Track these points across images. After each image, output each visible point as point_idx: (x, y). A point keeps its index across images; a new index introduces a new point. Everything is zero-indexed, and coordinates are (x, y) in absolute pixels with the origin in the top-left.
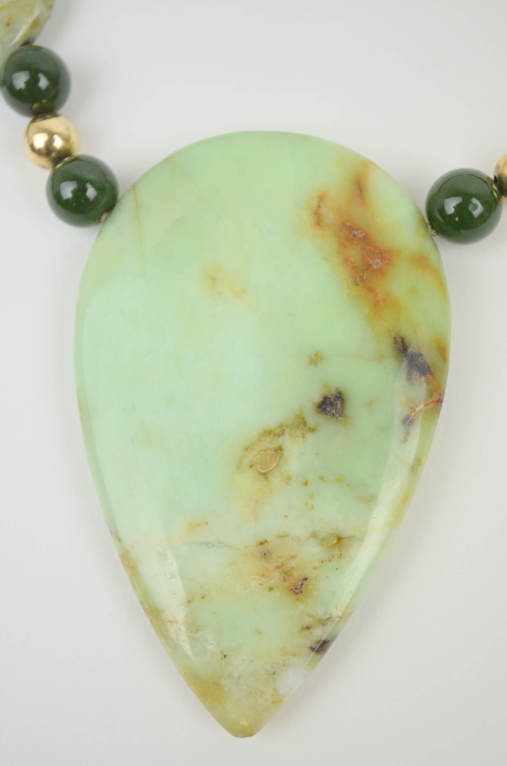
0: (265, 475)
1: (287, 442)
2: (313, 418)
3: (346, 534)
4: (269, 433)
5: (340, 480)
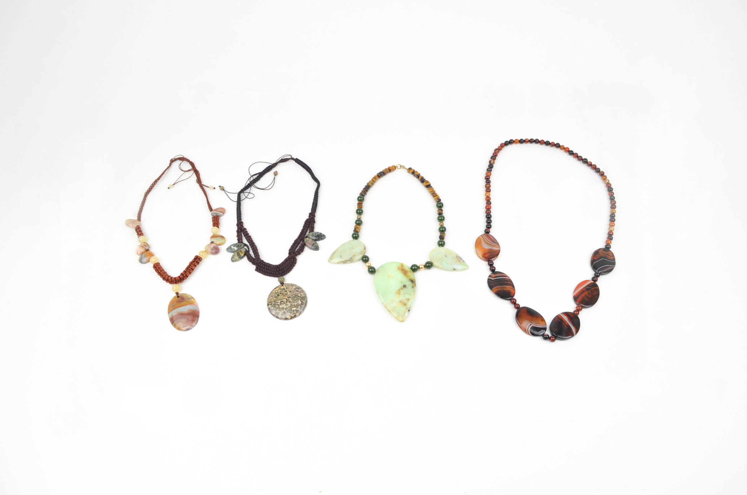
0: (399, 294)
1: (400, 290)
2: (403, 288)
3: (409, 298)
4: (399, 290)
5: (407, 293)
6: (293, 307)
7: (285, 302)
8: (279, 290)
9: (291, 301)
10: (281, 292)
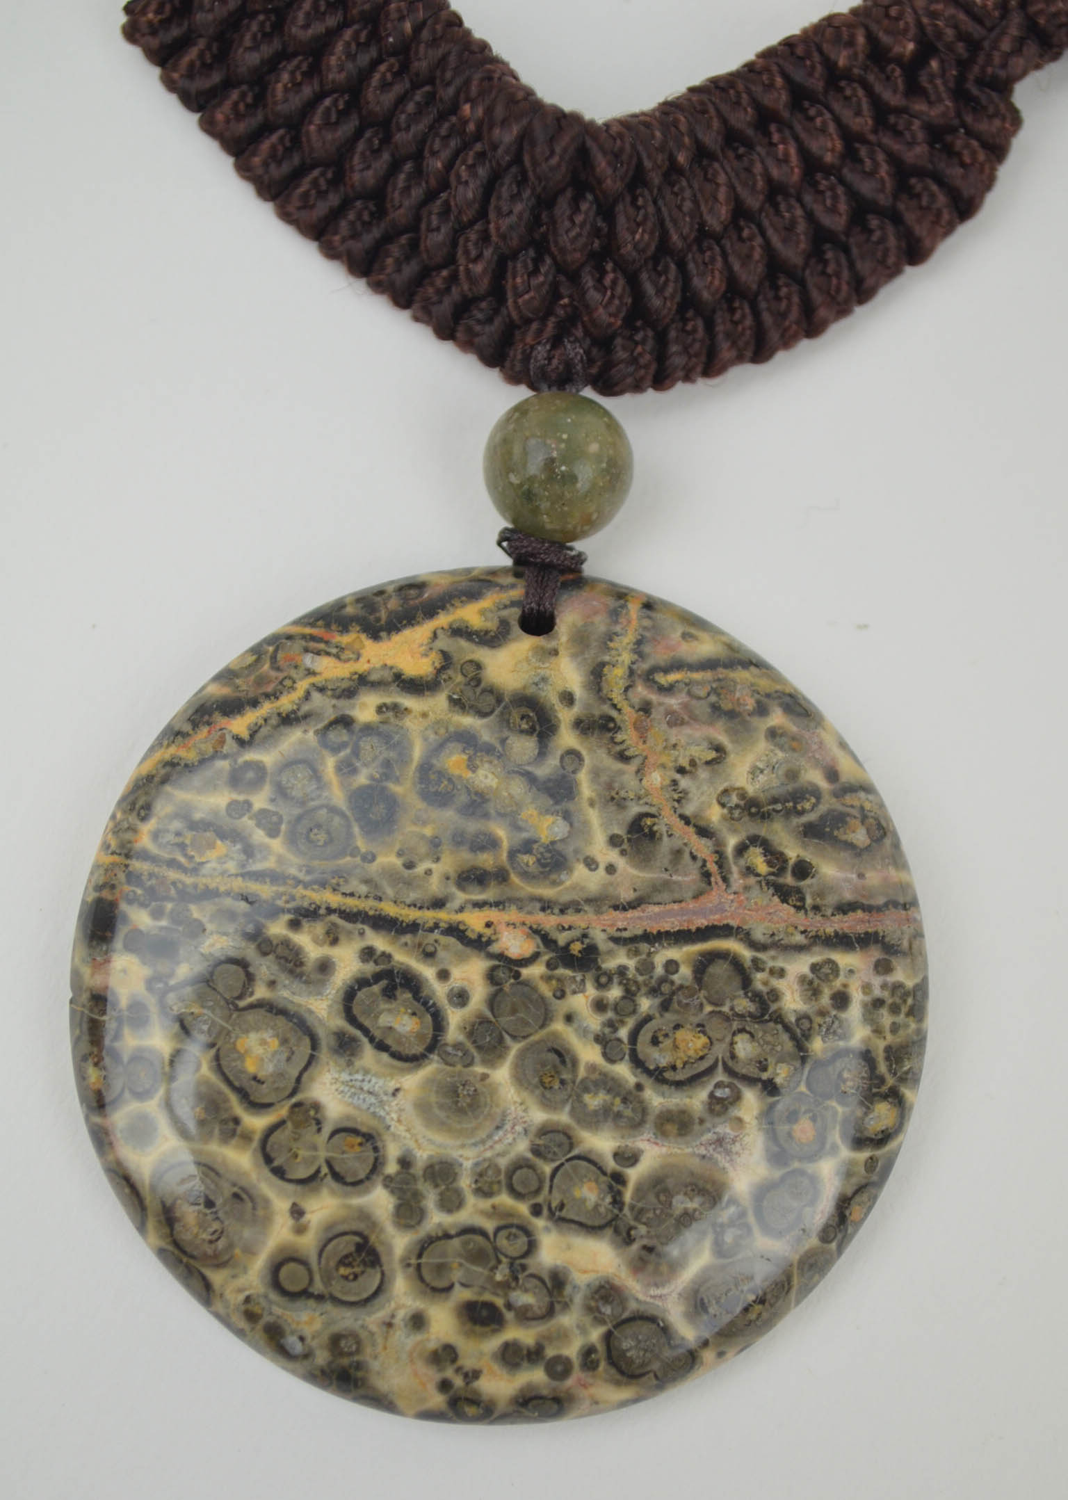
6: (561, 1219)
7: (455, 1018)
8: (438, 703)
9: (589, 1054)
10: (454, 761)
